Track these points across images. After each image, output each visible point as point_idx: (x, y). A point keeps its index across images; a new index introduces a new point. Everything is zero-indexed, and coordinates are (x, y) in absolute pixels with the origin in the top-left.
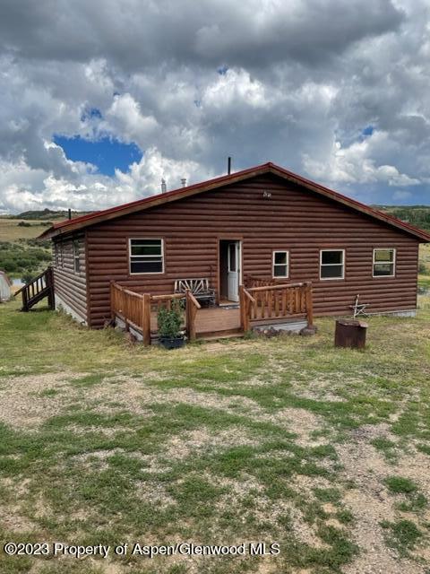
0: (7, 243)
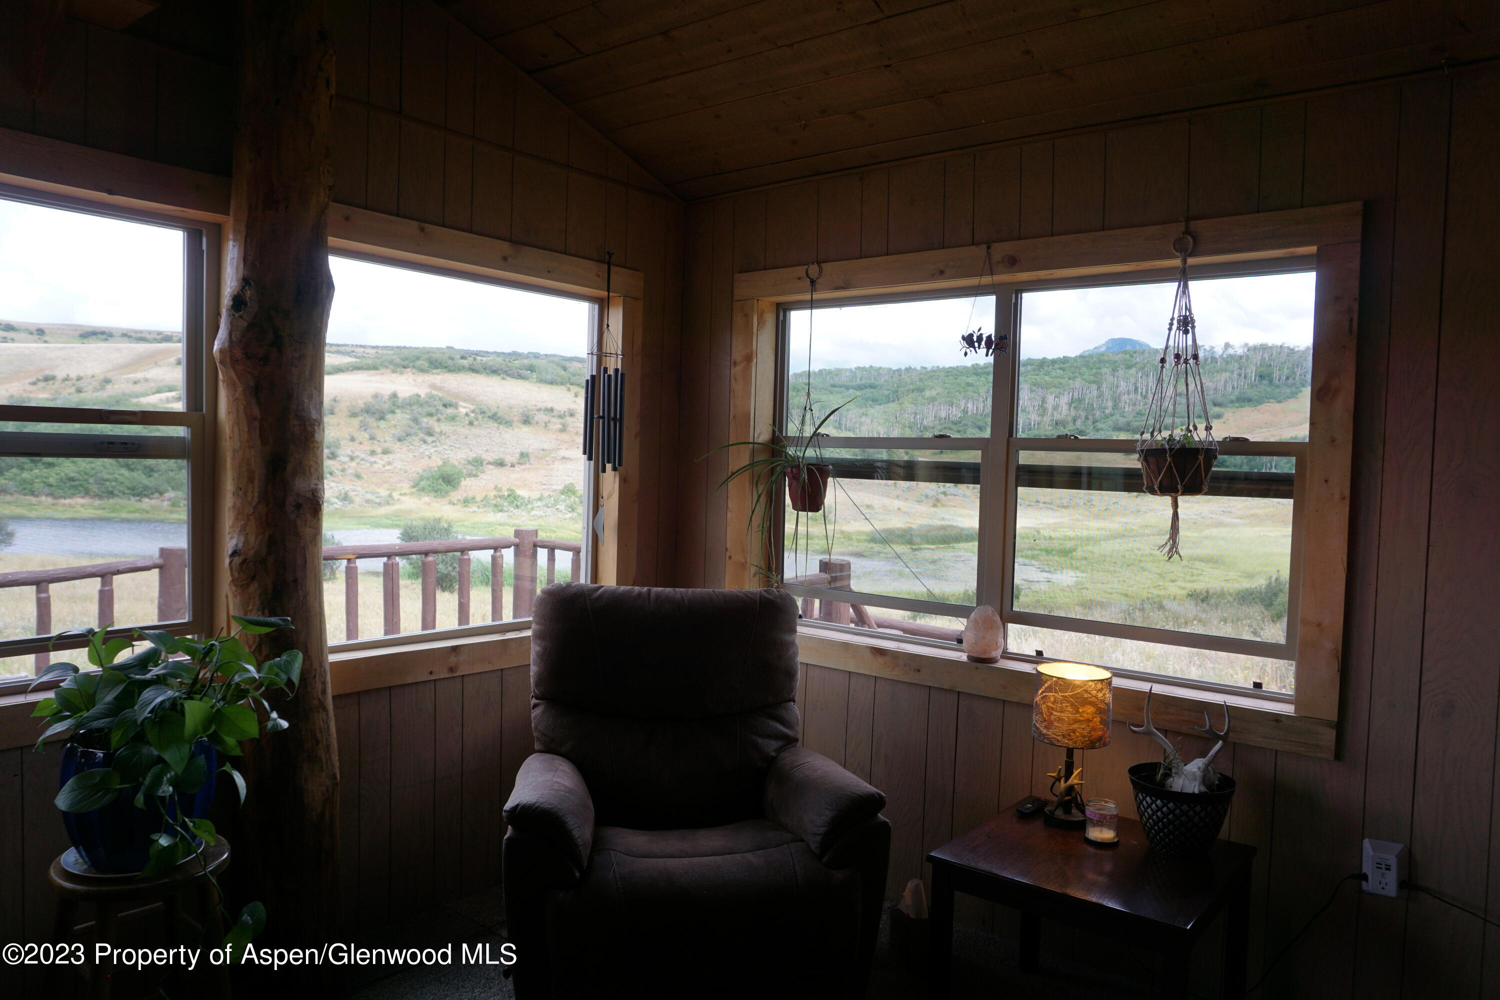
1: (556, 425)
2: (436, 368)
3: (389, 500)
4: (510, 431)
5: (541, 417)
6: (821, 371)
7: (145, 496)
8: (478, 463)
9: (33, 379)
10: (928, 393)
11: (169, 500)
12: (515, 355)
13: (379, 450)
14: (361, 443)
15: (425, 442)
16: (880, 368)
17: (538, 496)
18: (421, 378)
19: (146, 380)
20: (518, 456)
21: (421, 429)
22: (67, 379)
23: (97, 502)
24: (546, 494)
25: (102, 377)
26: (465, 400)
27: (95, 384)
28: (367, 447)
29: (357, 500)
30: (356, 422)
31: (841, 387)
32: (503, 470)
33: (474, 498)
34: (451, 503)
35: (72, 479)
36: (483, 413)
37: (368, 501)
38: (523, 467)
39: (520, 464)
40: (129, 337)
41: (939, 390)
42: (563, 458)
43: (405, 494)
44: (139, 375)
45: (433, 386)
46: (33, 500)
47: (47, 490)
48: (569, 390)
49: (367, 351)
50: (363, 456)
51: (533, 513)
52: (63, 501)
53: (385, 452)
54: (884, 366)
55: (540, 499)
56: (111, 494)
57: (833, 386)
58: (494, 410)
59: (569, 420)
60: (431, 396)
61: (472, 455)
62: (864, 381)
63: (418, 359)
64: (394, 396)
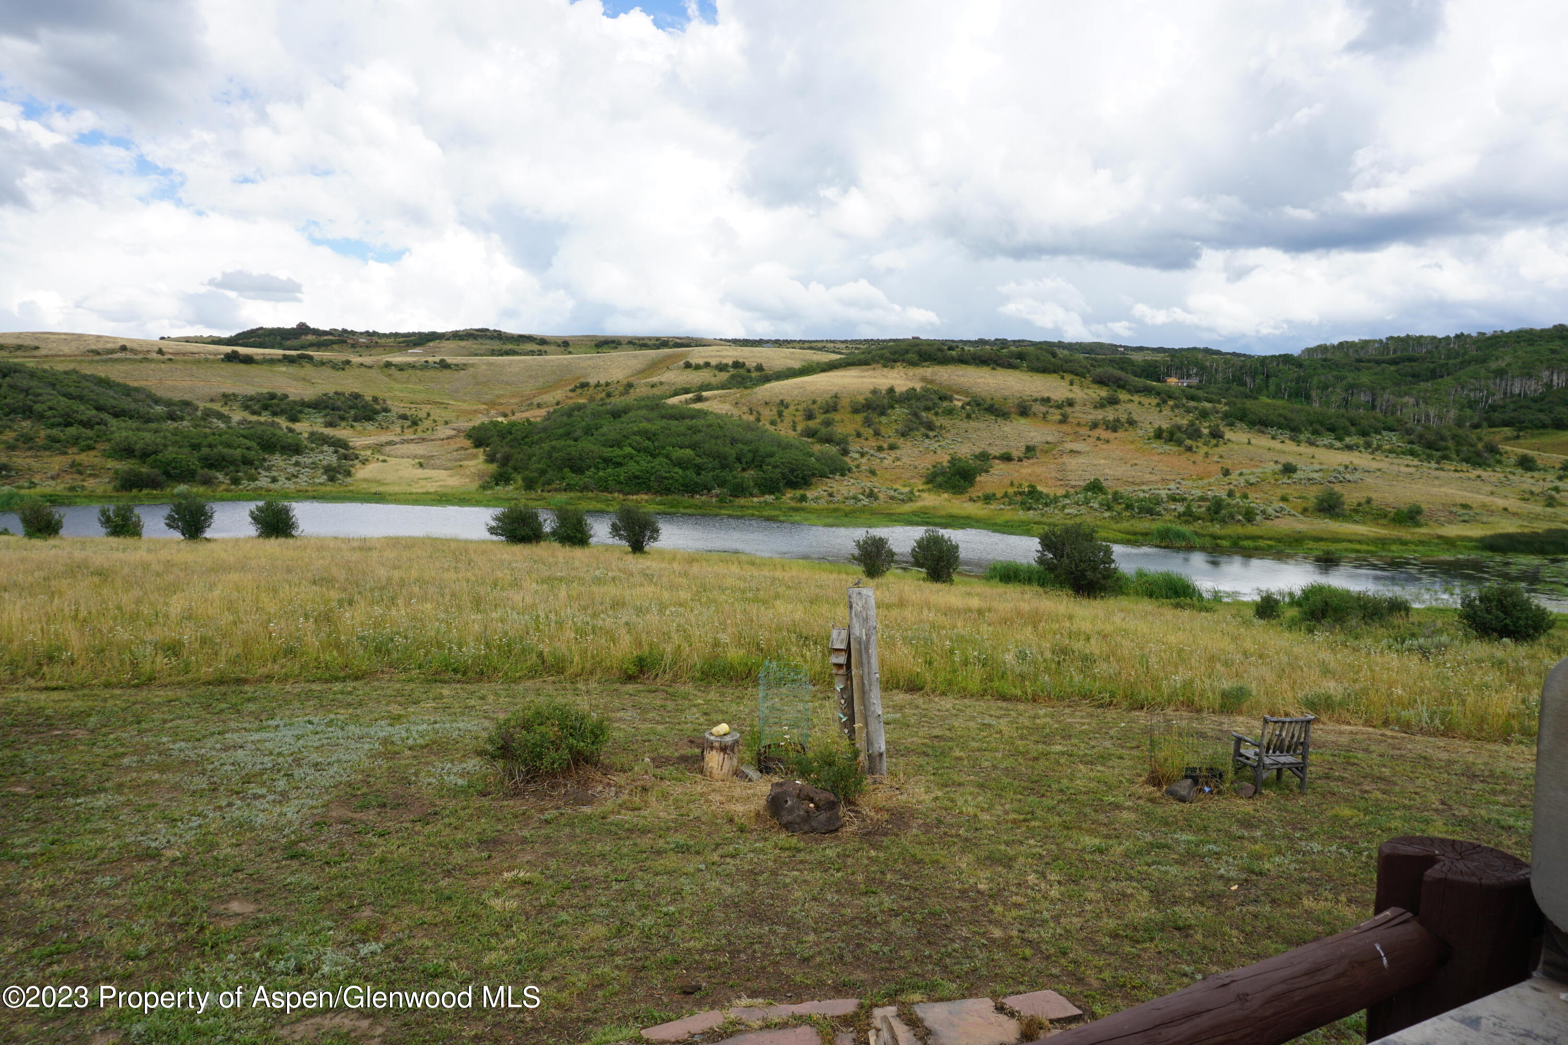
0: (187, 404)
1: (1056, 415)
2: (926, 361)
3: (910, 498)
4: (1008, 423)
5: (1038, 408)
6: (1341, 344)
7: (697, 492)
8: (984, 457)
9: (572, 387)
10: (1493, 365)
11: (717, 496)
12: (1003, 343)
13: (885, 446)
14: (867, 439)
15: (927, 437)
16: (1421, 337)
17: (1064, 493)
18: (911, 371)
19: (661, 383)
20: (1023, 449)
21: (921, 423)
22: (598, 385)
23: (658, 499)
24: (1072, 491)
25: (625, 382)
26: (958, 393)
27: (621, 388)
28: (873, 443)
29: (881, 496)
30: (859, 418)
31: (1369, 361)
32: (1011, 465)
33: (994, 495)
34: (971, 500)
35: (637, 477)
36: (978, 405)
37: (892, 498)
38: (1031, 461)
39: (1028, 458)
40: (634, 344)
41: (1508, 359)
42: (1072, 451)
43: (923, 491)
44: (655, 379)
45: (924, 379)
46: (609, 496)
47: (618, 487)
48: (1063, 378)
49: (837, 346)
50: (872, 452)
51: (1067, 511)
52: (631, 497)
53: (892, 447)
54: (1425, 334)
55: (1066, 496)
56: (668, 491)
57: (1359, 361)
58: (989, 402)
59: (1068, 410)
60: (926, 390)
61: (978, 451)
62: (1399, 354)
63: (907, 352)
64: (891, 390)
